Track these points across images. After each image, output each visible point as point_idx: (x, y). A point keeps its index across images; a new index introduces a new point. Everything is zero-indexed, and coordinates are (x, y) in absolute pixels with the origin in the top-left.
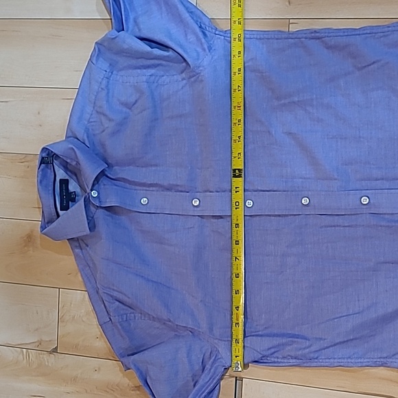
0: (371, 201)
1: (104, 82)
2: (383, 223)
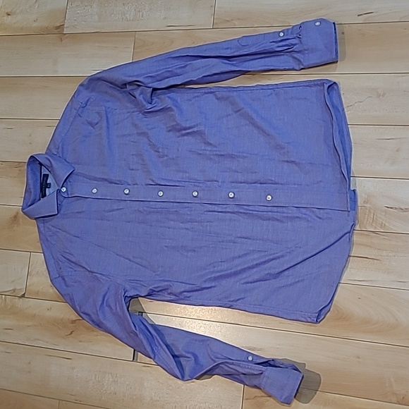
0: (236, 196)
2: (242, 211)
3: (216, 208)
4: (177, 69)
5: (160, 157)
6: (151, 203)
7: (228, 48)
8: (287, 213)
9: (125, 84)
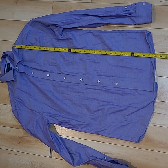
0: (101, 82)
1: (26, 35)
2: (103, 89)
3: (91, 87)
4: (75, 20)
5: (65, 61)
6: (60, 82)
7: (100, 12)
8: (125, 91)
9: (50, 25)
